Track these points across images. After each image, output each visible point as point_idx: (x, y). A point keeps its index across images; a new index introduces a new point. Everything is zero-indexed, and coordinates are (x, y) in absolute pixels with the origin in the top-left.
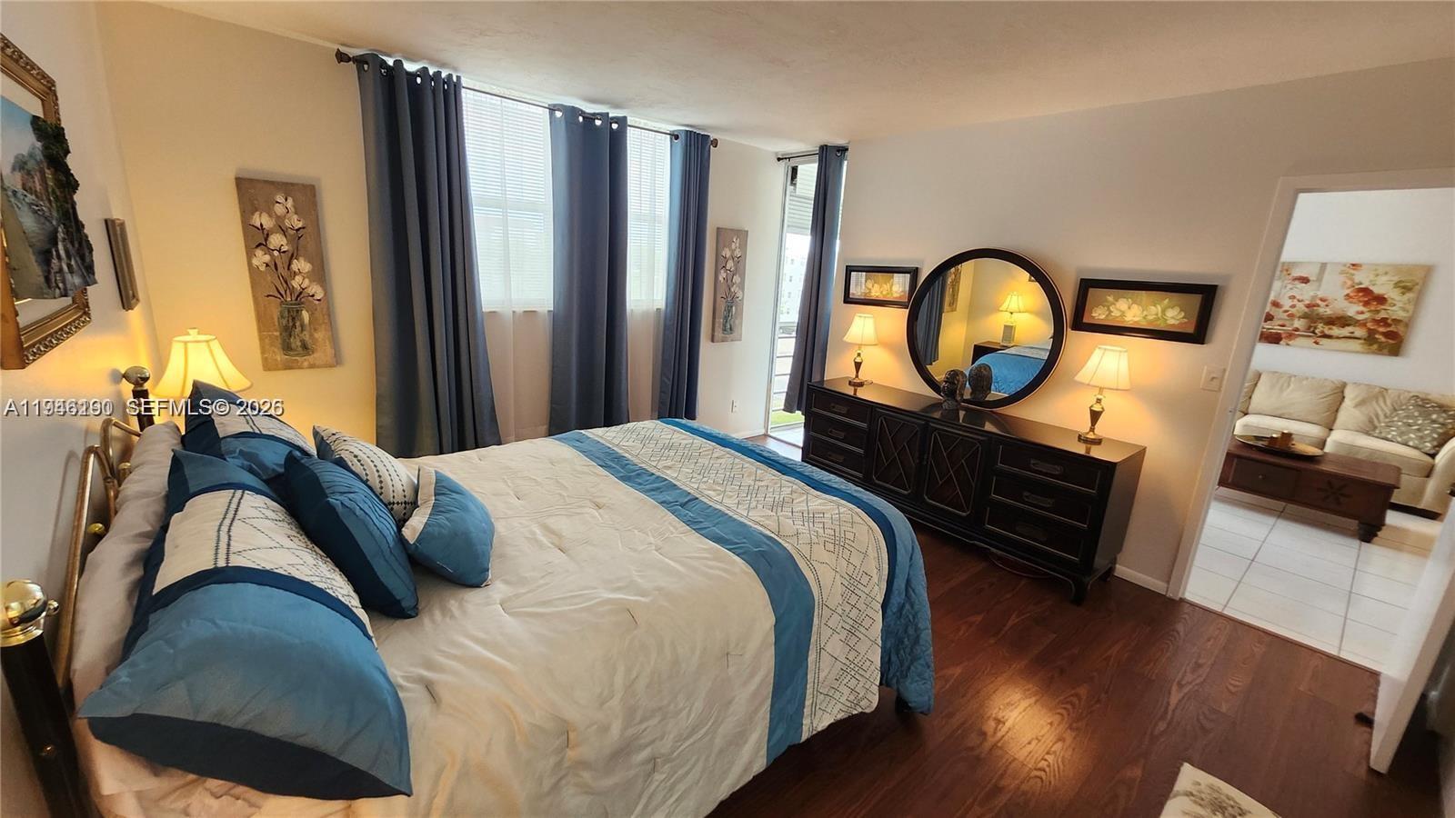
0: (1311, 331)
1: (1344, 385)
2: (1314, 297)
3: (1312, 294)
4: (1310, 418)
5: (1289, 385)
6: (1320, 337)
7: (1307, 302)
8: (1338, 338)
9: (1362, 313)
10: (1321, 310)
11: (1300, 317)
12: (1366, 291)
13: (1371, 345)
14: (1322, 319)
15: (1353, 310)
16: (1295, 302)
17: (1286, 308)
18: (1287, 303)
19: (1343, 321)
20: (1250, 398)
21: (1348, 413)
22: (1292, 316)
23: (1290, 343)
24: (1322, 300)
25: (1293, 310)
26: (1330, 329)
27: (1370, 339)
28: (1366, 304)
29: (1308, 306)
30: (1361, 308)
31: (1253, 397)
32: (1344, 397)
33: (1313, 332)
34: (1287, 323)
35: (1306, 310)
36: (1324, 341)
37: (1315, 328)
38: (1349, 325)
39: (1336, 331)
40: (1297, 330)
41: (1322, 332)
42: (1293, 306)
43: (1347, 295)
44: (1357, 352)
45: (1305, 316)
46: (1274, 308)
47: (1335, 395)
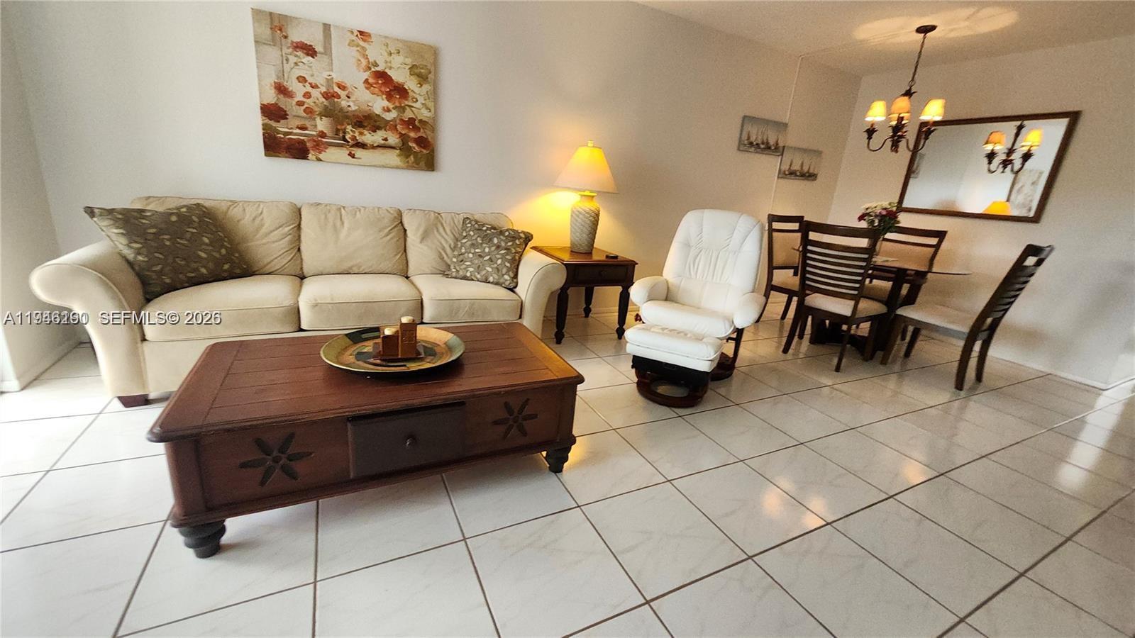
0: (341, 140)
1: (400, 214)
2: (329, 81)
3: (325, 74)
4: (386, 266)
5: (343, 223)
6: (352, 146)
7: (323, 89)
8: (373, 147)
9: (388, 110)
10: (344, 103)
11: (321, 115)
12: (382, 76)
13: (408, 157)
14: (347, 117)
15: (378, 104)
16: (308, 89)
17: (299, 97)
18: (298, 90)
19: (367, 121)
20: (299, 250)
21: (419, 254)
22: (309, 111)
23: (321, 156)
24: (340, 86)
25: (309, 102)
26: (361, 134)
27: (404, 149)
28: (389, 97)
29: (327, 96)
30: (386, 103)
31: (302, 248)
32: (405, 230)
33: (344, 139)
34: (308, 124)
35: (326, 103)
36: (359, 152)
37: (345, 133)
38: (379, 128)
39: (368, 137)
40: (323, 135)
41: (354, 138)
42: (307, 95)
43: (366, 81)
44: (397, 167)
45: (327, 113)
46: (281, 96)
47: (396, 229)
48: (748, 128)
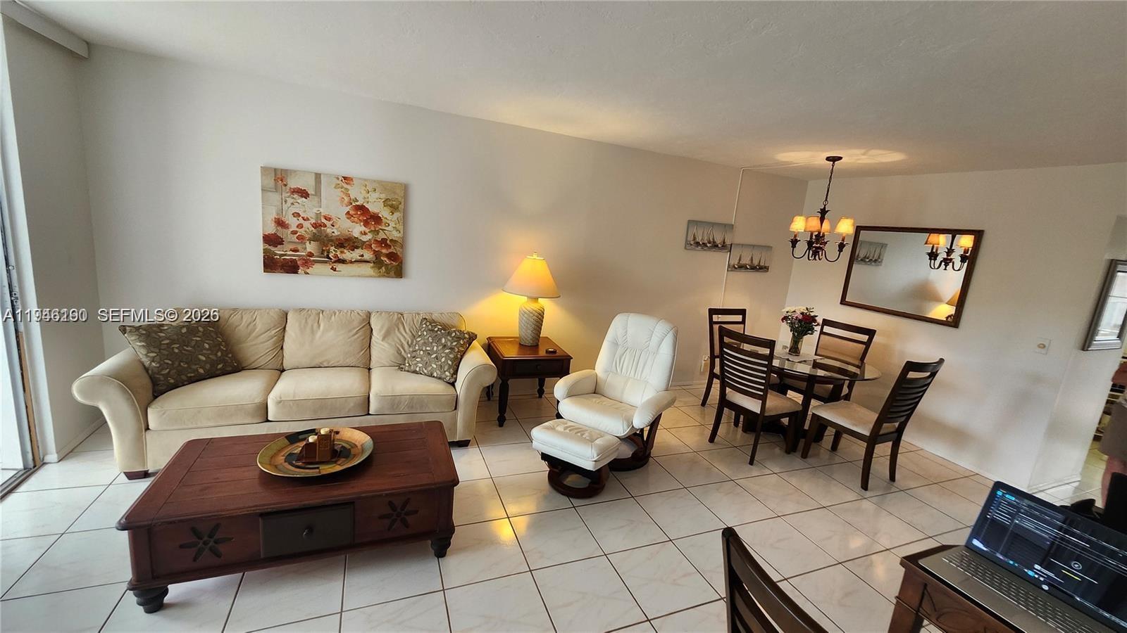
0: (326, 257)
1: (369, 315)
2: (318, 215)
3: (315, 210)
4: (350, 361)
5: (319, 326)
6: (335, 262)
7: (313, 221)
8: (351, 262)
9: (365, 234)
10: (329, 231)
11: (310, 240)
12: (362, 209)
13: (380, 268)
14: (332, 241)
15: (357, 230)
16: (301, 221)
17: (294, 228)
18: (293, 223)
19: (348, 242)
20: (282, 348)
21: (381, 350)
22: (301, 238)
23: (308, 271)
24: (326, 218)
25: (301, 231)
26: (342, 252)
27: (378, 263)
28: (366, 224)
29: (315, 226)
30: (363, 229)
31: (284, 347)
32: (372, 330)
33: (328, 257)
34: (299, 247)
35: (314, 231)
36: (339, 267)
37: (328, 252)
38: (357, 248)
39: (348, 255)
40: (311, 255)
41: (336, 256)
42: (300, 226)
43: (348, 213)
44: (375, 277)
45: (315, 238)
46: (279, 228)
47: (364, 329)
48: (693, 230)
